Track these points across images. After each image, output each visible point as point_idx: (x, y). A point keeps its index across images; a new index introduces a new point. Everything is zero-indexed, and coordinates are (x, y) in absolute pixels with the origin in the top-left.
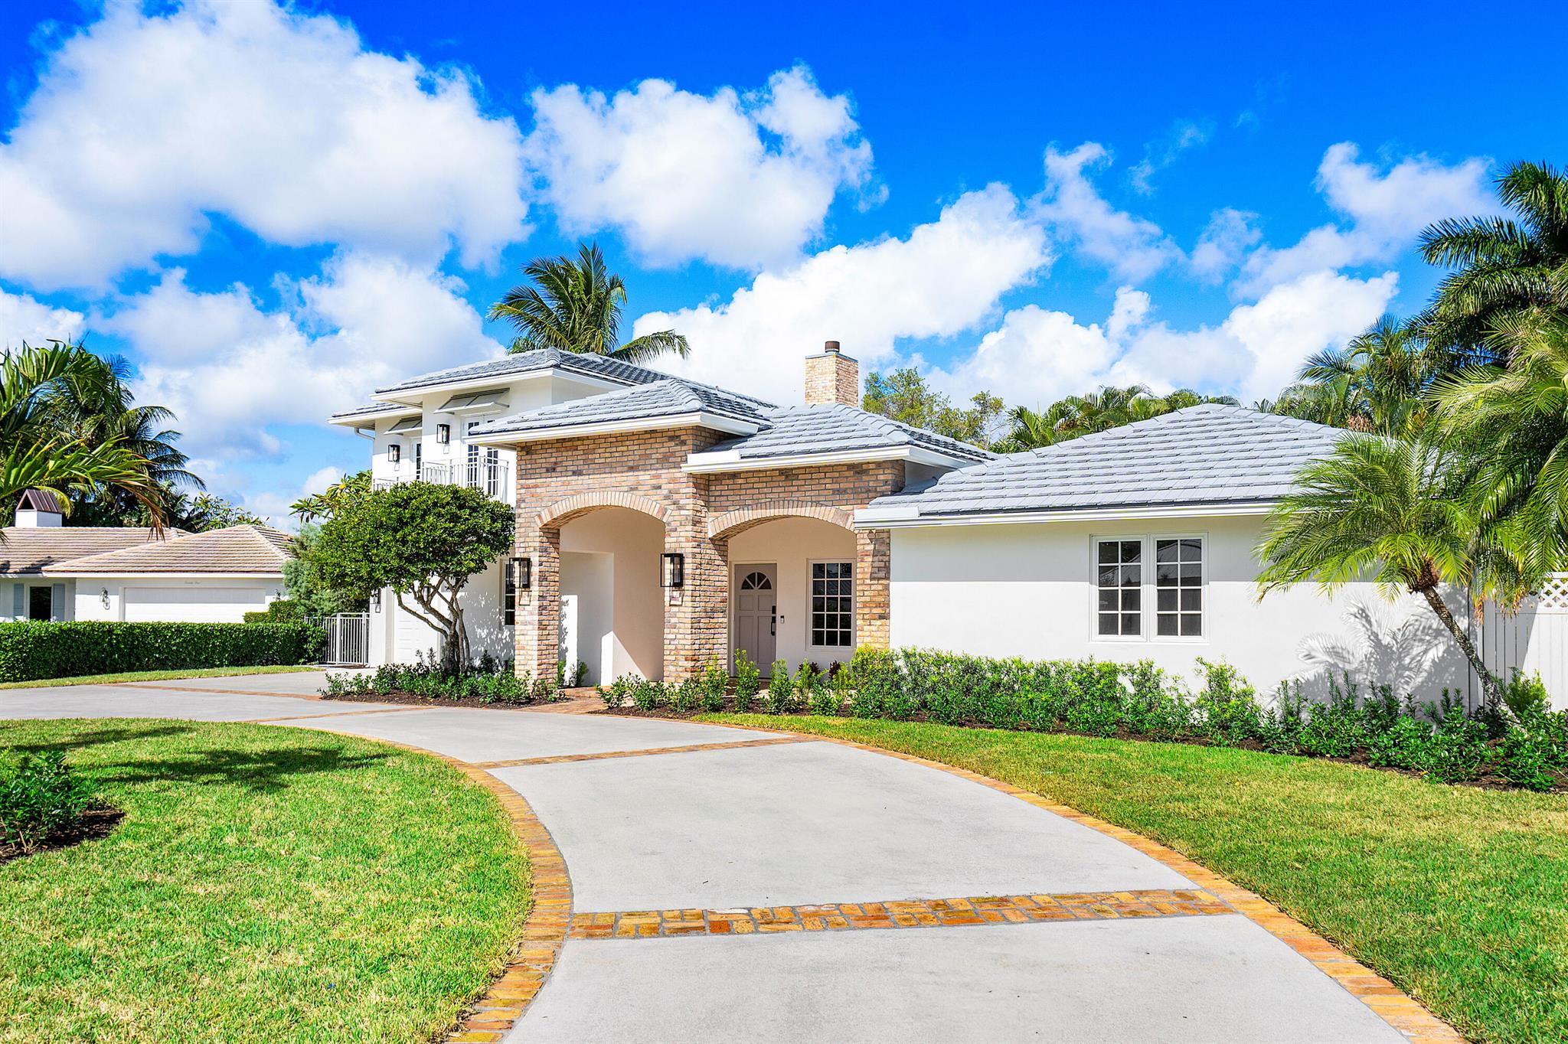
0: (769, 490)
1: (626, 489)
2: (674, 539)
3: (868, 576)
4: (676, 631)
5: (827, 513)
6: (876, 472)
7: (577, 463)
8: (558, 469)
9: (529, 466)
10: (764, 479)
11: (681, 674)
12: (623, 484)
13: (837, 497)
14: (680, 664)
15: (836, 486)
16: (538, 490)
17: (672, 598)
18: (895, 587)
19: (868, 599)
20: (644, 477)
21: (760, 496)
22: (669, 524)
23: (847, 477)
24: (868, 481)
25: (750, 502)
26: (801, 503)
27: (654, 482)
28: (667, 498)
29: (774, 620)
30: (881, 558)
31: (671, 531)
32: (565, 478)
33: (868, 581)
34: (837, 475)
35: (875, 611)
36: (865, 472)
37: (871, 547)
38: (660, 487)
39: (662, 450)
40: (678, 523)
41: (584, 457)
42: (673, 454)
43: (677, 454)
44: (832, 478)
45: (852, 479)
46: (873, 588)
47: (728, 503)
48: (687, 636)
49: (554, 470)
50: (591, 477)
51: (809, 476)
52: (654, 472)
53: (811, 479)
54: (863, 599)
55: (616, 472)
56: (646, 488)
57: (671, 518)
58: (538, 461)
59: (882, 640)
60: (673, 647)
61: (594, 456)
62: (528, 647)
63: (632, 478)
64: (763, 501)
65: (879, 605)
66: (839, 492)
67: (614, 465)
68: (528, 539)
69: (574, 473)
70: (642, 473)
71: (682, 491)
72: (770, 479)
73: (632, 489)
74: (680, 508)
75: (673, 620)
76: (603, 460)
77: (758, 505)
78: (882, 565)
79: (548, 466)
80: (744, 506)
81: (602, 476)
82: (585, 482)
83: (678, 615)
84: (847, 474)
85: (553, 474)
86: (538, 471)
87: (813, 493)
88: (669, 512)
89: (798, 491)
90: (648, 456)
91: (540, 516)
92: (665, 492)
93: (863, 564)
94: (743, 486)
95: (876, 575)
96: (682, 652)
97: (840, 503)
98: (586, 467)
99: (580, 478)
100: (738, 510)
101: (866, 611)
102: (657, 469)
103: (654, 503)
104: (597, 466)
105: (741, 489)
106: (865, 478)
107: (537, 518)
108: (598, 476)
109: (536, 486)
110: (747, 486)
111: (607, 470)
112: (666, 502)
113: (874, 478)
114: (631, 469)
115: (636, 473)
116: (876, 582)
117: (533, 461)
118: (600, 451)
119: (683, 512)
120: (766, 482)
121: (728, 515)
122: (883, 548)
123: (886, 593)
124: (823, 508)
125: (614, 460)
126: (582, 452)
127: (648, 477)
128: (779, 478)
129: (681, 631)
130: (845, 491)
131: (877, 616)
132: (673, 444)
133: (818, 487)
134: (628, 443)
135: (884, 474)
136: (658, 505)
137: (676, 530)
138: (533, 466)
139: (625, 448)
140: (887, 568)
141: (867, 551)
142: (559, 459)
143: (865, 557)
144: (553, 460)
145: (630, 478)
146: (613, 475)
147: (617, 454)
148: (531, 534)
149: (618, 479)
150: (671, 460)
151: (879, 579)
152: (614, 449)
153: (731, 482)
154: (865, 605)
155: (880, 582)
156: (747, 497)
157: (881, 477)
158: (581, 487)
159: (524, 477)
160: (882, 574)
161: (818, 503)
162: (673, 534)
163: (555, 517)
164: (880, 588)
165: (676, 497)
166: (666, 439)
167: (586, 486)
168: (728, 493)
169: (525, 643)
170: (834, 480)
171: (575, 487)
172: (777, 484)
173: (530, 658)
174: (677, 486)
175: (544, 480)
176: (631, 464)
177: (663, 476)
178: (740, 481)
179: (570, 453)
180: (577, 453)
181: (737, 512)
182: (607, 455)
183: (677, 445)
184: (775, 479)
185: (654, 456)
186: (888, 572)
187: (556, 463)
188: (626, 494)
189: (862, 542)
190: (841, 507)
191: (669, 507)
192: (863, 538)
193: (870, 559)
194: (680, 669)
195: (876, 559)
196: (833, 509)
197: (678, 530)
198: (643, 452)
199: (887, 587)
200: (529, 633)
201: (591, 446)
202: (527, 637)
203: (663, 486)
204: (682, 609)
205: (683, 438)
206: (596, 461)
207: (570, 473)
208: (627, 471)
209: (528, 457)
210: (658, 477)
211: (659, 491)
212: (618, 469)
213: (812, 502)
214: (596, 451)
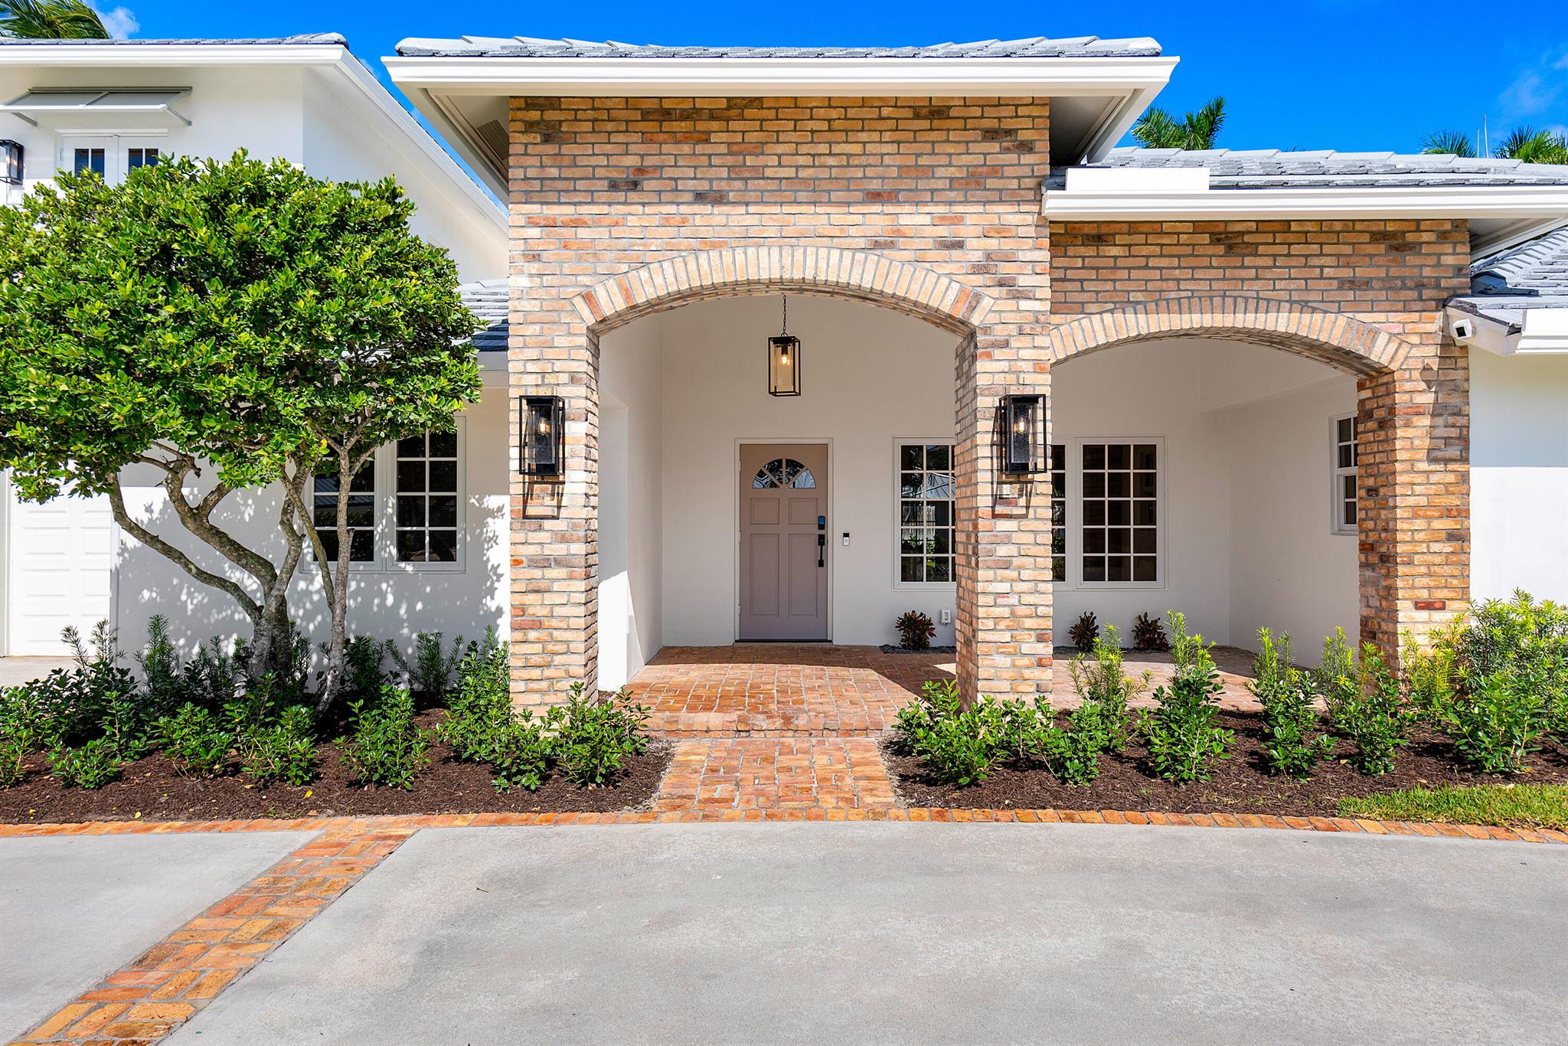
0: (1188, 274)
1: (862, 243)
2: (1005, 366)
3: (1423, 454)
4: (1011, 574)
5: (1327, 325)
6: (1437, 248)
7: (712, 173)
8: (647, 185)
9: (554, 172)
10: (1175, 250)
11: (1027, 673)
12: (852, 231)
13: (1351, 295)
14: (1025, 648)
15: (1347, 273)
16: (583, 233)
17: (998, 499)
18: (1480, 476)
19: (1423, 501)
20: (914, 218)
21: (1164, 285)
22: (986, 330)
23: (1371, 256)
24: (1421, 266)
25: (1140, 297)
26: (1263, 303)
27: (943, 231)
28: (979, 269)
29: (822, 540)
30: (1451, 420)
31: (994, 345)
32: (673, 209)
33: (1424, 466)
34: (1348, 250)
35: (1437, 524)
36: (1413, 247)
37: (1428, 398)
38: (959, 245)
39: (966, 159)
40: (1013, 329)
41: (730, 160)
42: (996, 171)
43: (1008, 172)
44: (1338, 256)
45: (1382, 261)
46: (1434, 478)
47: (1083, 297)
48: (1042, 586)
49: (634, 185)
50: (752, 209)
51: (1284, 249)
52: (941, 209)
53: (1289, 255)
54: (1411, 501)
55: (830, 203)
56: (918, 243)
57: (993, 318)
58: (584, 161)
59: (1455, 582)
60: (1006, 612)
61: (761, 160)
62: (555, 623)
63: (880, 220)
64: (1173, 295)
65: (1448, 513)
66: (1352, 284)
67: (825, 185)
68: (549, 354)
69: (700, 197)
70: (907, 209)
71: (1021, 256)
72: (1189, 250)
73: (877, 245)
74: (1019, 295)
75: (1002, 551)
76: (790, 172)
77: (1160, 303)
78: (1454, 432)
79: (614, 174)
80: (1124, 304)
81: (786, 209)
82: (733, 221)
83: (1016, 537)
84: (1371, 249)
85: (633, 196)
86: (580, 185)
87: (1293, 285)
88: (987, 302)
89: (1257, 278)
90: (929, 172)
91: (589, 298)
92: (977, 256)
93: (1410, 432)
94: (1121, 263)
95: (1440, 454)
96: (1028, 623)
97: (1356, 306)
98: (738, 185)
99: (717, 209)
100: (1112, 311)
101: (1419, 524)
102: (951, 203)
103: (945, 281)
104: (772, 185)
105: (1116, 268)
106: (1411, 259)
107: (579, 303)
108: (776, 209)
109: (577, 223)
110: (1130, 262)
111: (802, 196)
112: (978, 279)
113: (1432, 260)
114: (875, 197)
115: (890, 209)
116: (1441, 467)
117: (566, 161)
118: (780, 149)
119: (1024, 305)
120: (1179, 257)
121: (1085, 322)
122: (1455, 400)
123: (1464, 489)
124: (1318, 316)
125: (824, 173)
126: (723, 149)
127: (927, 220)
128: (1211, 250)
129: (1025, 575)
130: (1366, 284)
131: (1443, 535)
132: (995, 147)
133: (1305, 273)
134: (863, 136)
135: (1454, 254)
136: (955, 286)
137: (1006, 344)
138: (566, 173)
139: (856, 149)
140: (1464, 440)
141: (1418, 406)
142: (650, 161)
143: (1415, 419)
144: (631, 161)
145: (875, 219)
146: (819, 210)
147: (831, 161)
148: (561, 341)
149: (836, 219)
150: (991, 183)
151: (1447, 461)
152: (823, 148)
153: (1091, 251)
154: (1416, 512)
155: (1450, 467)
156: (1132, 286)
157: (1449, 260)
158: (724, 232)
159: (536, 197)
160: (1454, 452)
161: (1305, 306)
162: (998, 353)
163: (640, 299)
164: (1451, 478)
165: (1006, 269)
166: (978, 135)
167: (739, 232)
168: (1083, 274)
169: (541, 612)
170: (1342, 261)
171: (703, 232)
172: (1206, 261)
173: (561, 648)
174: (1008, 244)
175: (605, 209)
176: (875, 185)
177: (969, 220)
178: (1114, 251)
179: (686, 148)
180: (708, 149)
181: (1107, 317)
182: (802, 160)
183: (1007, 150)
184: (1200, 251)
185: (940, 172)
186: (1466, 448)
187: (640, 170)
188: (860, 256)
189: (1408, 386)
190: (1361, 316)
191: (988, 291)
192: (1410, 380)
193: (1426, 421)
194: (1026, 661)
195: (1440, 421)
196: (1342, 320)
197: (1014, 343)
198: (911, 161)
199: (1465, 478)
200: (556, 586)
201: (751, 137)
202: (549, 598)
203: (970, 243)
204: (1027, 524)
205: (1023, 136)
206: (769, 172)
207: (689, 197)
208: (863, 202)
209: (550, 149)
210: (958, 220)
211: (956, 254)
212: (834, 196)
213: (1291, 302)
214: (768, 149)
